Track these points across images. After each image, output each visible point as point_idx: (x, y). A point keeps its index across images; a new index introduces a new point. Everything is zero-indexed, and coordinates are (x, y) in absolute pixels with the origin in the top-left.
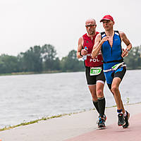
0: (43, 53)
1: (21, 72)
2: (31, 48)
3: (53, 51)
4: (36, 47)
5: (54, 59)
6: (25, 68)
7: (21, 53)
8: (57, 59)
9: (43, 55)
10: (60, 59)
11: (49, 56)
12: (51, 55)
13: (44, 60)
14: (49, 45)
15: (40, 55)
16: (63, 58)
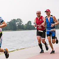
0: (17, 22)
1: (8, 30)
2: (12, 20)
3: (21, 21)
4: (14, 20)
5: (22, 25)
6: (9, 28)
7: (8, 22)
8: (23, 24)
9: (17, 23)
10: (24, 25)
11: (19, 23)
12: (20, 23)
13: (17, 25)
14: (19, 19)
15: (15, 23)
16: (25, 24)
